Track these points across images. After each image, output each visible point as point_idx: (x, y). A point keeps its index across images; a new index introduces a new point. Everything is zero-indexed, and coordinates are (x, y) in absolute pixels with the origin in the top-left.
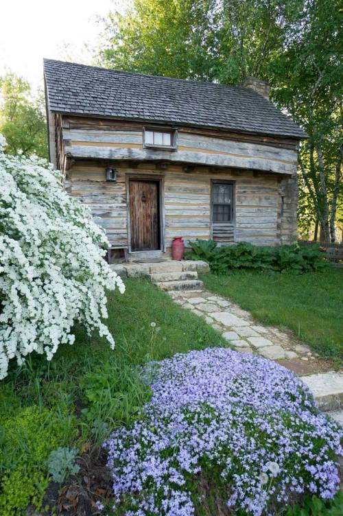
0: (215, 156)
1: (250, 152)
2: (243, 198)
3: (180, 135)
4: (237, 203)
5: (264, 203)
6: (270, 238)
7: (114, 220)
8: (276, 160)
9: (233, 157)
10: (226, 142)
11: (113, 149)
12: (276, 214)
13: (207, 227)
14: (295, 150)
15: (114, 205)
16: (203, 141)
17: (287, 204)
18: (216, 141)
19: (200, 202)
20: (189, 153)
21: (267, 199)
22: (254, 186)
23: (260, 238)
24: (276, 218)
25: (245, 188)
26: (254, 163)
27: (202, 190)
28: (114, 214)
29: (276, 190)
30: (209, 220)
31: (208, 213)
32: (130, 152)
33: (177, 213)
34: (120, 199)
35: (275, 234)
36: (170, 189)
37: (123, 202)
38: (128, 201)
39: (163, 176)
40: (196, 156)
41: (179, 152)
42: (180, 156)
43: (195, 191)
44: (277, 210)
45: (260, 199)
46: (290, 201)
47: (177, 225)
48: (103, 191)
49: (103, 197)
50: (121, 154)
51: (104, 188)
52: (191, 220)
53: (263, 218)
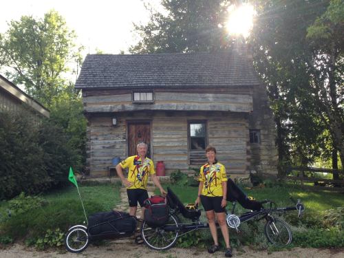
0: (182, 104)
1: (211, 99)
2: (214, 132)
3: (157, 93)
4: (210, 136)
5: (233, 134)
6: (240, 162)
7: (117, 150)
8: (233, 103)
9: (197, 104)
10: (191, 95)
11: (112, 106)
12: (245, 143)
13: (185, 154)
14: (249, 95)
15: (117, 141)
16: (174, 95)
17: (264, 135)
18: (184, 94)
19: (179, 136)
20: (163, 103)
21: (235, 131)
22: (223, 122)
23: (232, 162)
24: (245, 146)
25: (216, 124)
26: (214, 106)
27: (181, 128)
28: (118, 146)
29: (244, 124)
30: (186, 149)
31: (186, 144)
32: (123, 106)
33: (162, 144)
34: (122, 136)
35: (245, 158)
36: (157, 128)
37: (124, 138)
38: (127, 137)
39: (152, 120)
40: (169, 105)
41: (157, 104)
42: (157, 107)
43: (176, 129)
44: (245, 139)
45: (229, 132)
46: (266, 132)
47: (162, 153)
48: (110, 132)
49: (110, 135)
50: (118, 108)
51: (111, 130)
52: (173, 149)
53: (233, 146)
